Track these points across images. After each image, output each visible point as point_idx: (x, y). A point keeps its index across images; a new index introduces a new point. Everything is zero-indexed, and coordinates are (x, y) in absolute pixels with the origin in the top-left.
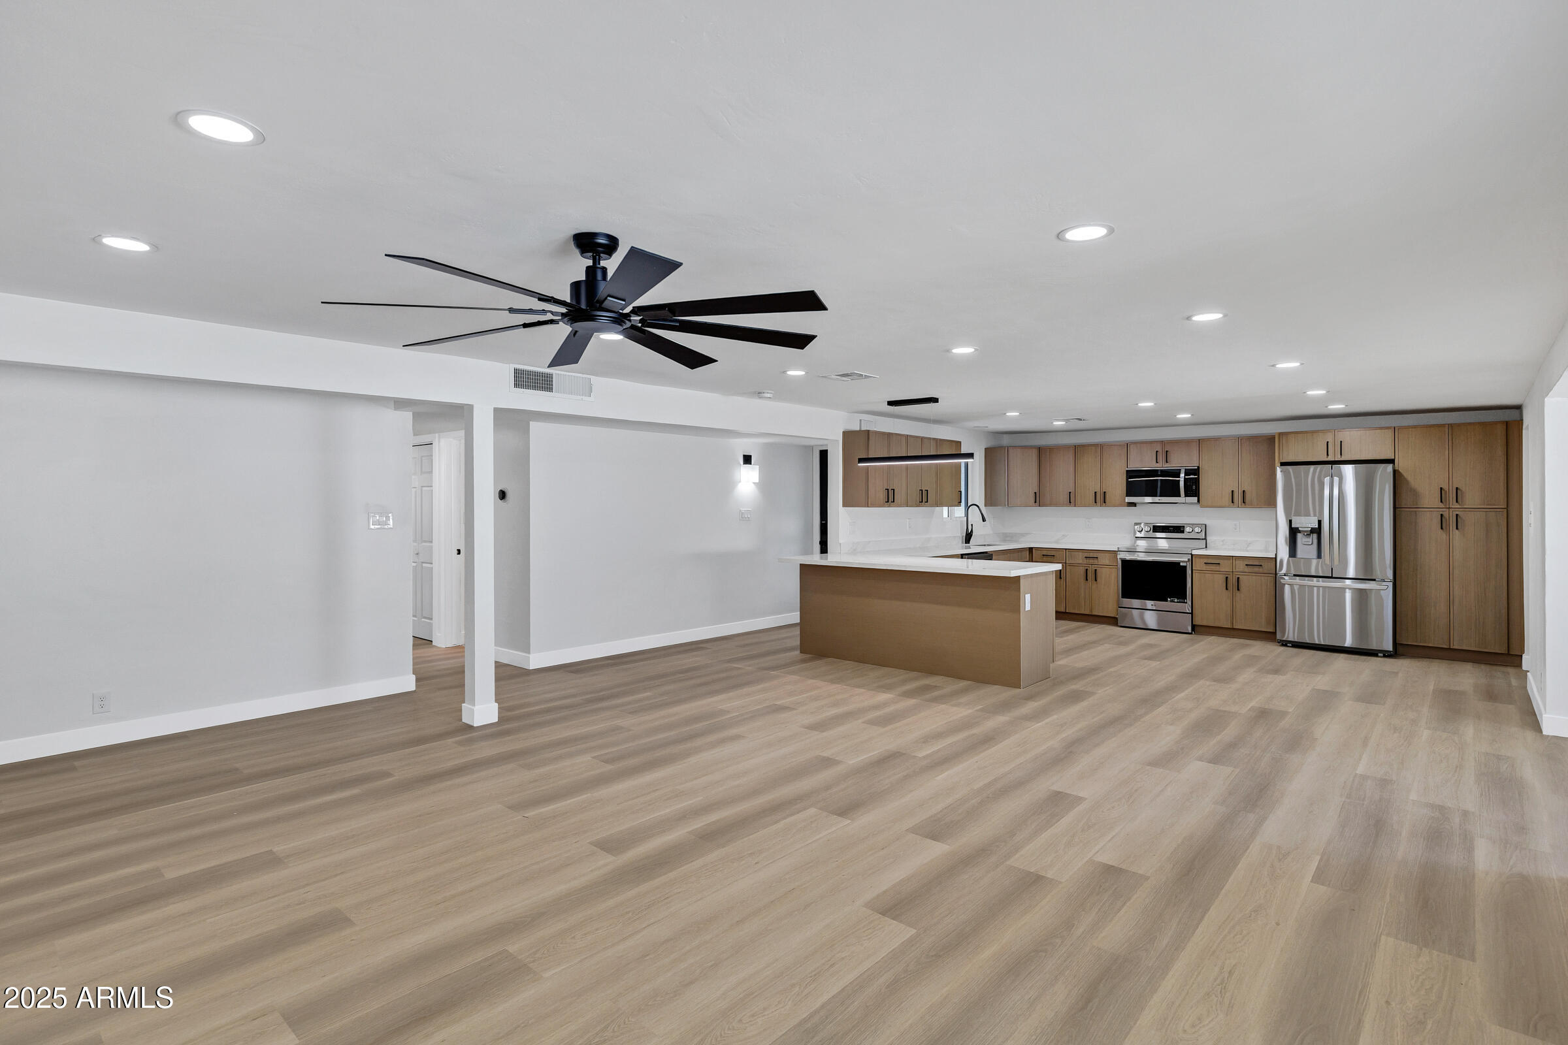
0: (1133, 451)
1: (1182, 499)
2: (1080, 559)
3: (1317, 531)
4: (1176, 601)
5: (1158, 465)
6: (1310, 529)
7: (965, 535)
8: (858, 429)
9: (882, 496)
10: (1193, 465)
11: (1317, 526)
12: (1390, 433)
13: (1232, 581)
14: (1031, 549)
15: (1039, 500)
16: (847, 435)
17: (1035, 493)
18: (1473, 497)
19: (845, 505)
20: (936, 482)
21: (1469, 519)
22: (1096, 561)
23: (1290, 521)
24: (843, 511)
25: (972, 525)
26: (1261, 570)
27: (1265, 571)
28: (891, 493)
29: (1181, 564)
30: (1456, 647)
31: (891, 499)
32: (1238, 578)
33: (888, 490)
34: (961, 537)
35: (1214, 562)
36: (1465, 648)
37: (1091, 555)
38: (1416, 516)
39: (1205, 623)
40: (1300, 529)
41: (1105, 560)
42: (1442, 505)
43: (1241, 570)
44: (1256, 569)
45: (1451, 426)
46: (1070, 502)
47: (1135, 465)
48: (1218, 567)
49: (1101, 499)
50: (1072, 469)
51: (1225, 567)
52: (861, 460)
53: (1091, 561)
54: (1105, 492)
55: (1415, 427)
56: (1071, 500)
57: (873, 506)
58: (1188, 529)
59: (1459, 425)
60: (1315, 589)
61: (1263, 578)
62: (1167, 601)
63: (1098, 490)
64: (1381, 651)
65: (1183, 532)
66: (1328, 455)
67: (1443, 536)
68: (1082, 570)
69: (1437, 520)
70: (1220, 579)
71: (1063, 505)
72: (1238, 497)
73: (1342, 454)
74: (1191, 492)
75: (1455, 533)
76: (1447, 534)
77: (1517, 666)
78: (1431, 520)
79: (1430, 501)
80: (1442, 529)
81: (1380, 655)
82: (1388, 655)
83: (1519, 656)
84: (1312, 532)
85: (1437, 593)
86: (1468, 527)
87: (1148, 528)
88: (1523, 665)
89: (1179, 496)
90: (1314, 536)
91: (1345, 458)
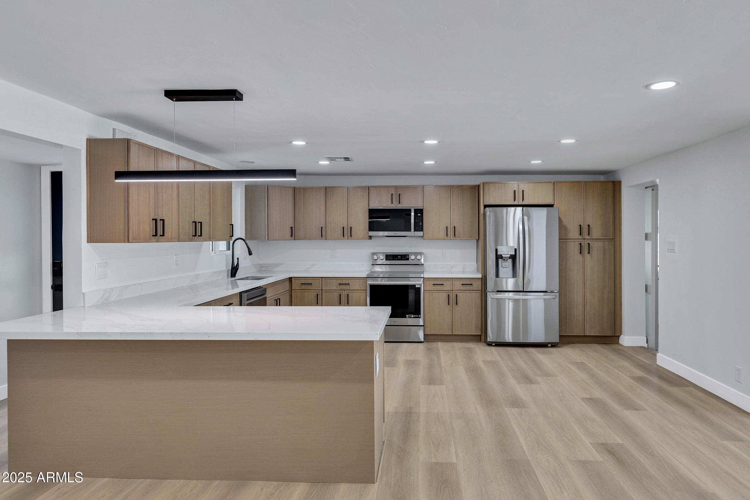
0: (373, 193)
1: (412, 233)
2: (334, 286)
3: (514, 258)
4: (412, 316)
5: (392, 205)
6: (509, 256)
7: (230, 268)
8: (112, 138)
9: (148, 227)
10: (419, 206)
11: (514, 254)
12: (551, 187)
13: (453, 298)
14: (290, 279)
15: (293, 234)
16: (92, 143)
17: (292, 228)
18: (597, 232)
19: (91, 240)
20: (210, 214)
21: (595, 245)
22: (347, 287)
23: (496, 250)
24: (87, 248)
25: (238, 259)
26: (471, 288)
27: (475, 289)
28: (160, 224)
29: (417, 286)
30: (588, 334)
31: (160, 232)
32: (457, 295)
33: (156, 220)
34: (227, 271)
35: (438, 283)
36: (593, 334)
37: (344, 282)
38: (566, 244)
39: (433, 333)
40: (503, 256)
41: (355, 286)
42: (580, 237)
43: (458, 289)
44: (468, 287)
45: (585, 182)
46: (322, 236)
47: (375, 205)
48: (442, 287)
49: (348, 233)
50: (323, 208)
51: (447, 286)
52: (119, 175)
53: (344, 287)
54: (351, 227)
55: (566, 182)
56: (323, 234)
57: (137, 240)
58: (413, 257)
59: (589, 182)
60: (507, 300)
61: (473, 294)
62: (405, 317)
63: (345, 226)
64: (550, 343)
65: (408, 259)
66: (515, 200)
67: (580, 257)
68: (336, 295)
69: (577, 248)
70: (444, 296)
71: (315, 239)
72: (451, 232)
73: (523, 200)
74: (419, 227)
75: (587, 256)
76: (583, 257)
77: (618, 343)
78: (573, 248)
79: (574, 233)
80: (581, 253)
81: (550, 345)
82: (554, 345)
83: (619, 336)
84: (510, 258)
85: (577, 297)
86: (595, 252)
87: (382, 257)
88: (620, 342)
89: (409, 230)
90: (510, 261)
91: (525, 203)
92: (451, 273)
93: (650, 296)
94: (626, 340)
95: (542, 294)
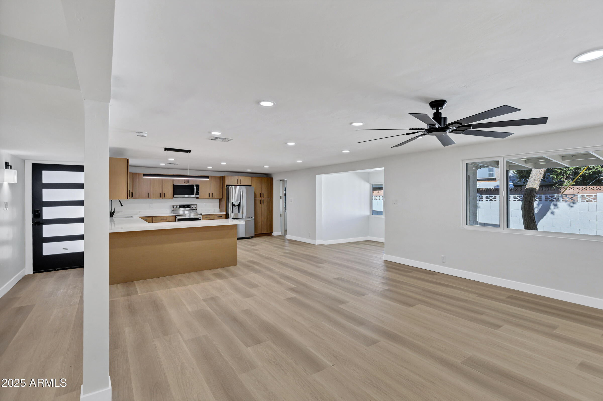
1: (194, 196)
2: (159, 220)
5: (185, 183)
10: (198, 184)
11: (239, 204)
12: (250, 178)
15: (132, 196)
17: (132, 192)
18: (265, 196)
21: (265, 201)
23: (233, 202)
26: (221, 218)
29: (199, 218)
30: (263, 232)
35: (208, 217)
37: (164, 218)
38: (256, 200)
40: (235, 205)
41: (170, 220)
42: (260, 198)
45: (262, 177)
47: (176, 183)
49: (162, 196)
50: (149, 184)
53: (164, 220)
54: (164, 193)
55: (255, 177)
56: (149, 196)
58: (193, 206)
63: (161, 192)
64: (251, 237)
65: (190, 207)
66: (238, 183)
67: (260, 205)
71: (145, 198)
72: (211, 195)
73: (241, 183)
74: (198, 193)
75: (263, 204)
76: (261, 205)
77: (272, 235)
78: (258, 202)
79: (258, 196)
80: (260, 203)
81: (251, 238)
82: (252, 237)
83: (272, 233)
84: (237, 205)
85: (259, 220)
86: (265, 203)
87: (178, 207)
88: (273, 235)
89: (194, 194)
90: (237, 207)
91: (241, 184)
92: (208, 212)
93: (282, 218)
94: (275, 233)
95: (245, 219)
